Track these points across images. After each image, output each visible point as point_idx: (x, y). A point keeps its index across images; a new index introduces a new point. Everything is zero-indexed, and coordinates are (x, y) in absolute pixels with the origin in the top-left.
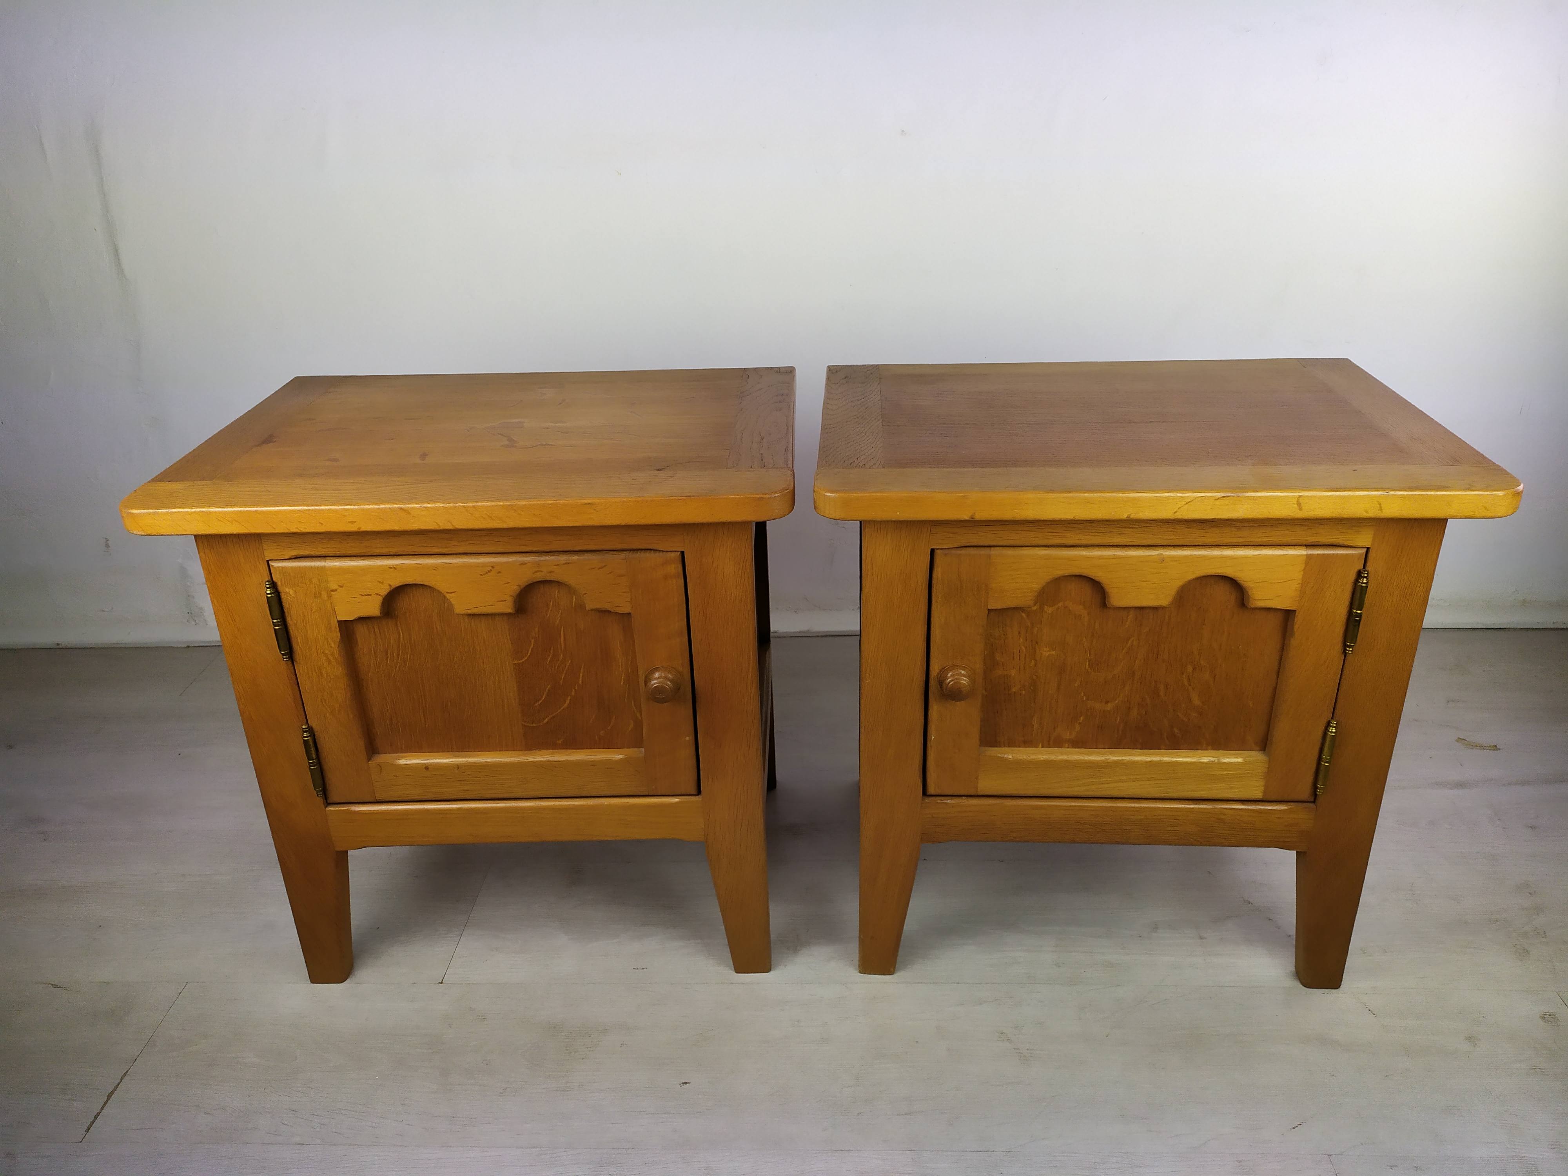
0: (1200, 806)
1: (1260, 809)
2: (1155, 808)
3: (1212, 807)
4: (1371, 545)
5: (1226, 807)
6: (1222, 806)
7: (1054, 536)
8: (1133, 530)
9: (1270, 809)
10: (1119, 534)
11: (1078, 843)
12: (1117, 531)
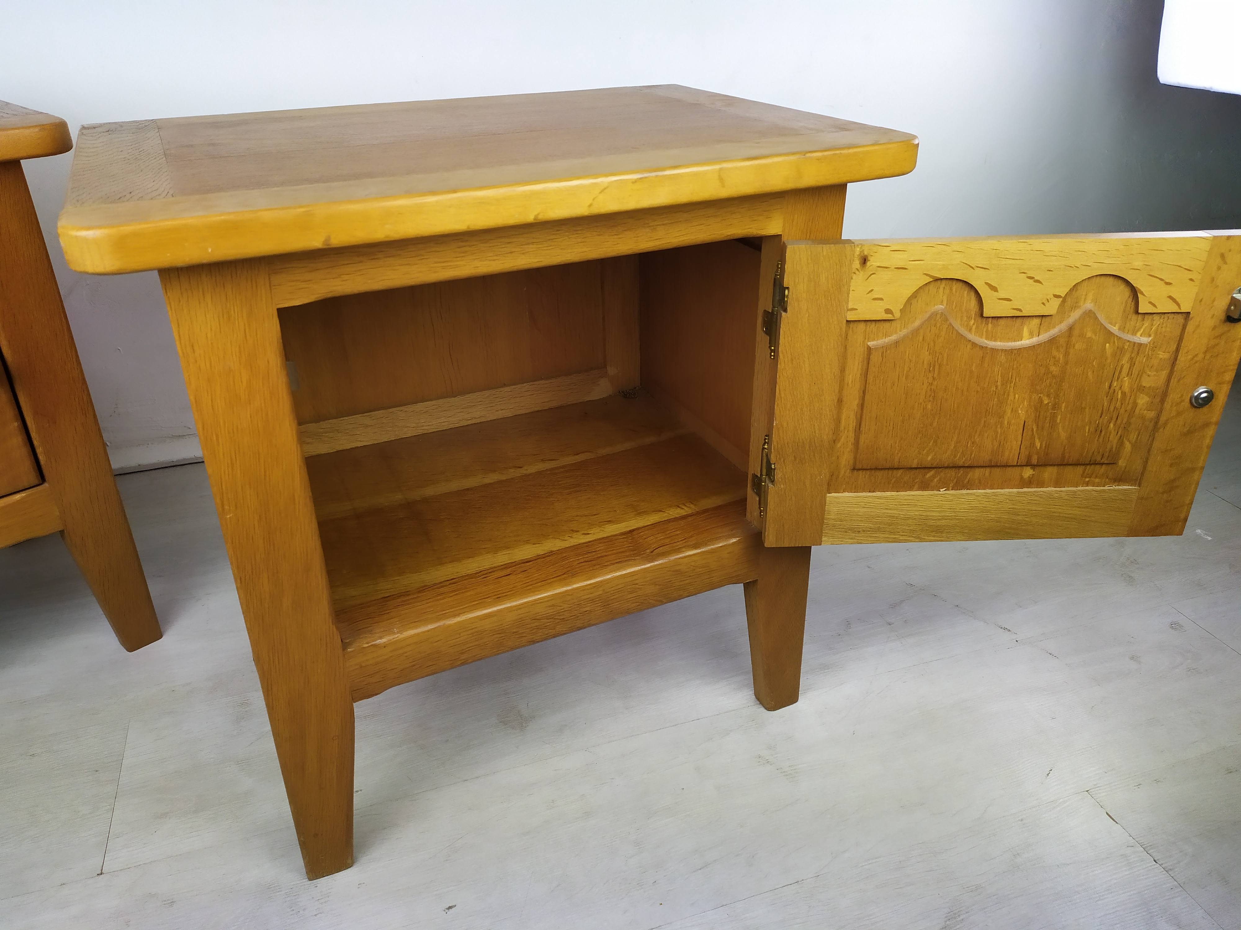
0: (656, 563)
1: (712, 549)
2: (612, 578)
3: (667, 561)
4: (783, 231)
5: (681, 556)
6: (677, 557)
7: (443, 268)
8: (538, 246)
9: (721, 546)
10: (523, 253)
11: (538, 642)
12: (519, 250)
